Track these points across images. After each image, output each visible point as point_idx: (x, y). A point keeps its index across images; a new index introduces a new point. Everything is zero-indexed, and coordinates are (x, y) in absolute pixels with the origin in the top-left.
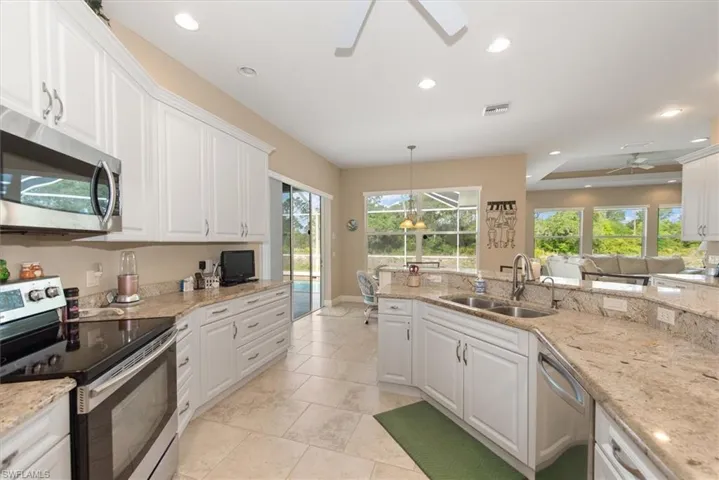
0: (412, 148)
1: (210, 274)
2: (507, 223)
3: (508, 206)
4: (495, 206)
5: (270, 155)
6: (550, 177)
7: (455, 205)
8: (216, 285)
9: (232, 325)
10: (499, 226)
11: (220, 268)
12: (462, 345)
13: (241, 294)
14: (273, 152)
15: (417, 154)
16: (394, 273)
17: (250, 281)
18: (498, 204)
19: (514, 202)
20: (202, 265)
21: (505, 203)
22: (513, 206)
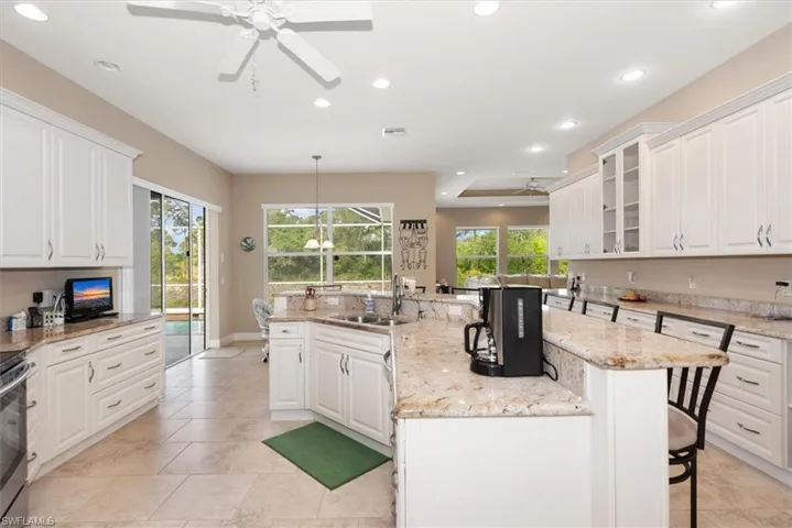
0: (317, 158)
1: (51, 309)
2: (418, 243)
3: (419, 225)
4: (408, 225)
5: (134, 160)
6: (464, 194)
7: (379, 220)
8: (61, 321)
9: (87, 365)
10: (412, 245)
11: (63, 300)
12: (345, 357)
13: (99, 329)
14: (139, 156)
15: (324, 165)
16: (290, 297)
17: (106, 315)
18: (410, 222)
19: (425, 221)
20: (38, 297)
21: (417, 222)
22: (425, 225)
